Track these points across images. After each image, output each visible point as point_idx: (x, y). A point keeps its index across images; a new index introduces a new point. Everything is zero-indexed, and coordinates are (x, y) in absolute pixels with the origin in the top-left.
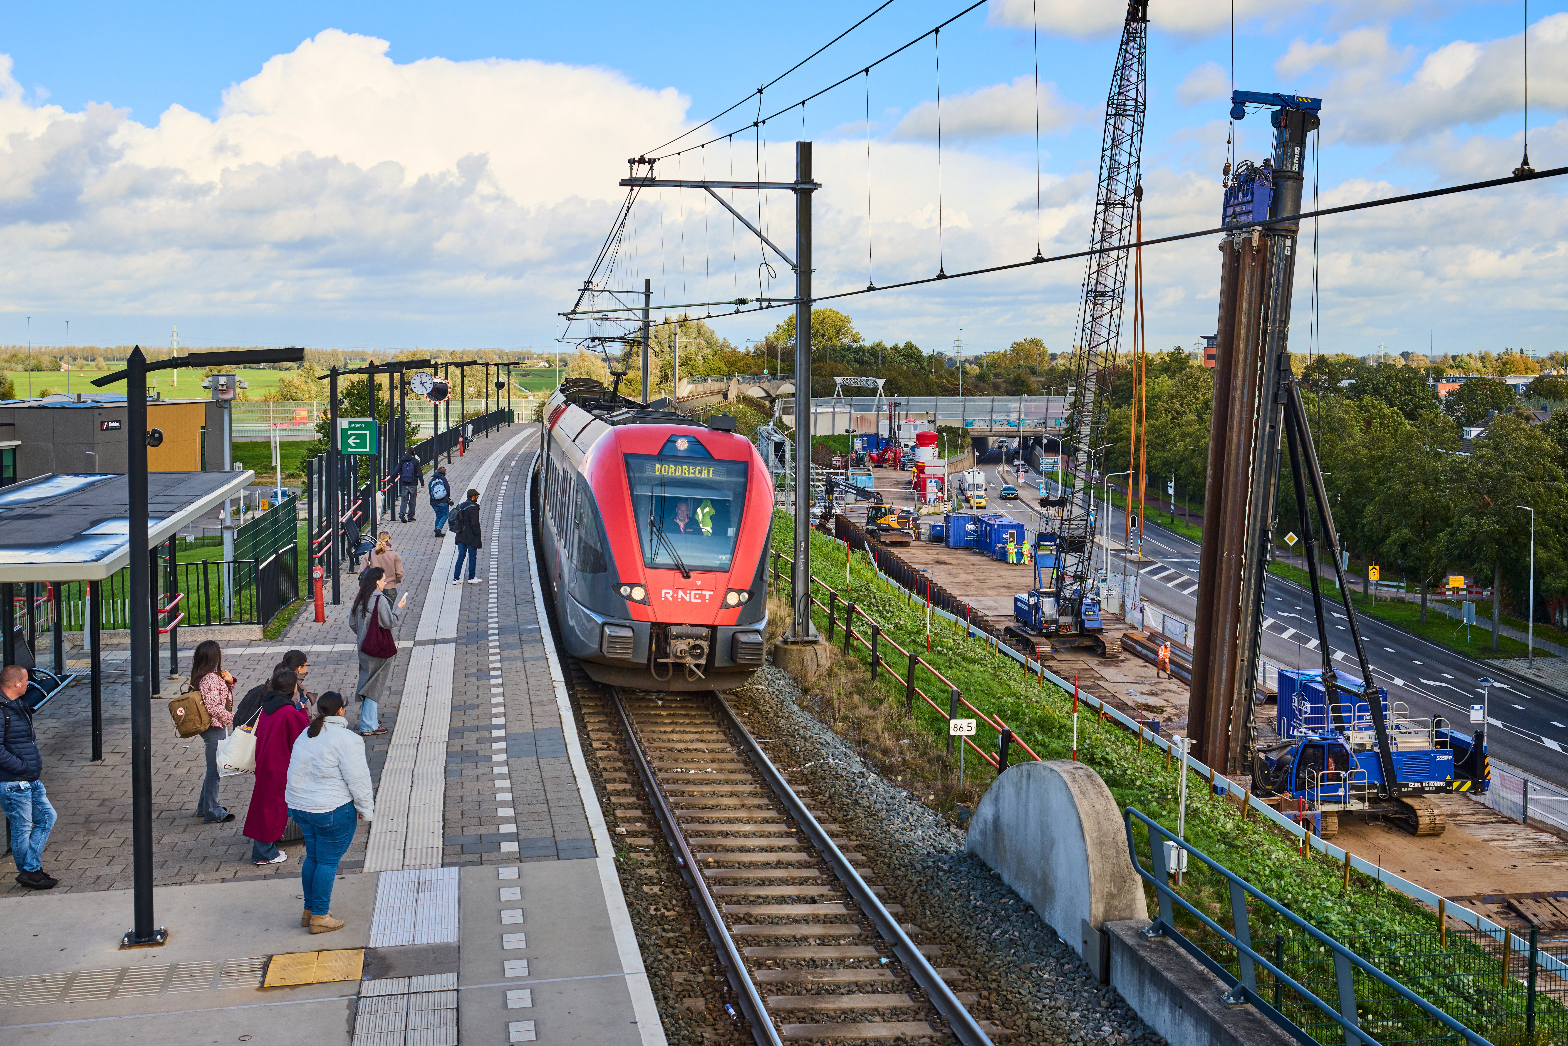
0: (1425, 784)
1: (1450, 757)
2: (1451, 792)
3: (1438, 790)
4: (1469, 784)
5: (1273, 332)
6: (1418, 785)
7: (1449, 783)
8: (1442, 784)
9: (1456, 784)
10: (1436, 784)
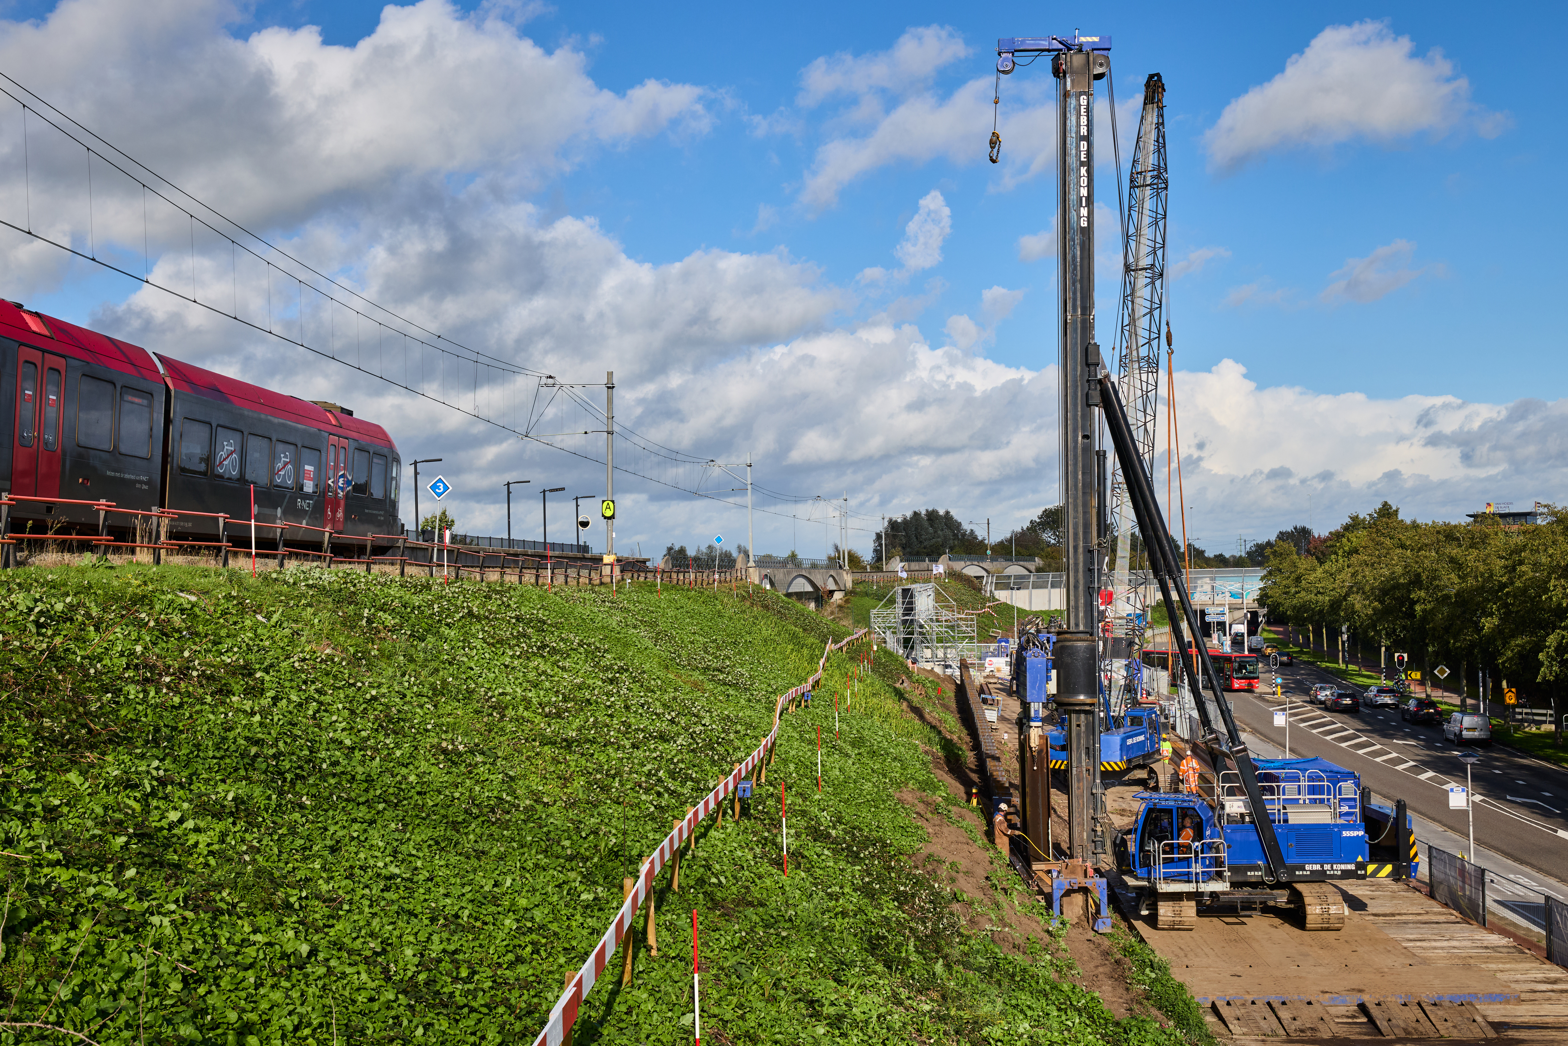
0: (1327, 867)
1: (1361, 833)
2: (1364, 877)
3: (1346, 875)
4: (1389, 868)
5: (1074, 322)
6: (1317, 867)
7: (1362, 866)
8: (1351, 867)
9: (1371, 868)
10: (1343, 867)
